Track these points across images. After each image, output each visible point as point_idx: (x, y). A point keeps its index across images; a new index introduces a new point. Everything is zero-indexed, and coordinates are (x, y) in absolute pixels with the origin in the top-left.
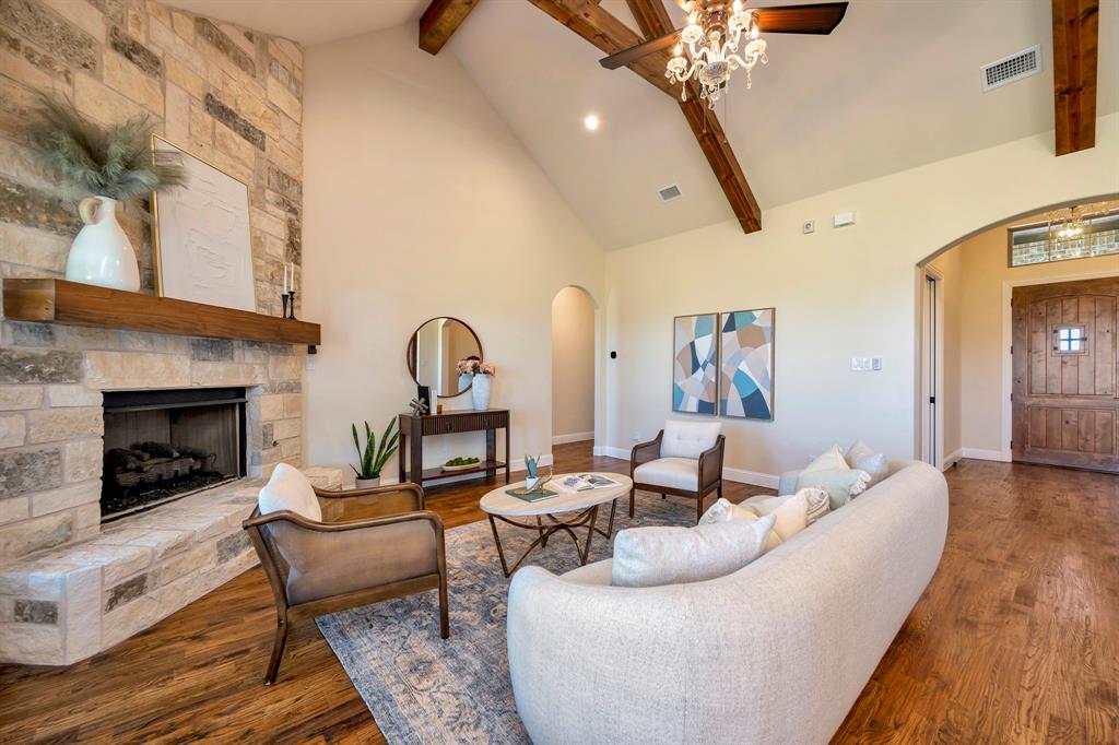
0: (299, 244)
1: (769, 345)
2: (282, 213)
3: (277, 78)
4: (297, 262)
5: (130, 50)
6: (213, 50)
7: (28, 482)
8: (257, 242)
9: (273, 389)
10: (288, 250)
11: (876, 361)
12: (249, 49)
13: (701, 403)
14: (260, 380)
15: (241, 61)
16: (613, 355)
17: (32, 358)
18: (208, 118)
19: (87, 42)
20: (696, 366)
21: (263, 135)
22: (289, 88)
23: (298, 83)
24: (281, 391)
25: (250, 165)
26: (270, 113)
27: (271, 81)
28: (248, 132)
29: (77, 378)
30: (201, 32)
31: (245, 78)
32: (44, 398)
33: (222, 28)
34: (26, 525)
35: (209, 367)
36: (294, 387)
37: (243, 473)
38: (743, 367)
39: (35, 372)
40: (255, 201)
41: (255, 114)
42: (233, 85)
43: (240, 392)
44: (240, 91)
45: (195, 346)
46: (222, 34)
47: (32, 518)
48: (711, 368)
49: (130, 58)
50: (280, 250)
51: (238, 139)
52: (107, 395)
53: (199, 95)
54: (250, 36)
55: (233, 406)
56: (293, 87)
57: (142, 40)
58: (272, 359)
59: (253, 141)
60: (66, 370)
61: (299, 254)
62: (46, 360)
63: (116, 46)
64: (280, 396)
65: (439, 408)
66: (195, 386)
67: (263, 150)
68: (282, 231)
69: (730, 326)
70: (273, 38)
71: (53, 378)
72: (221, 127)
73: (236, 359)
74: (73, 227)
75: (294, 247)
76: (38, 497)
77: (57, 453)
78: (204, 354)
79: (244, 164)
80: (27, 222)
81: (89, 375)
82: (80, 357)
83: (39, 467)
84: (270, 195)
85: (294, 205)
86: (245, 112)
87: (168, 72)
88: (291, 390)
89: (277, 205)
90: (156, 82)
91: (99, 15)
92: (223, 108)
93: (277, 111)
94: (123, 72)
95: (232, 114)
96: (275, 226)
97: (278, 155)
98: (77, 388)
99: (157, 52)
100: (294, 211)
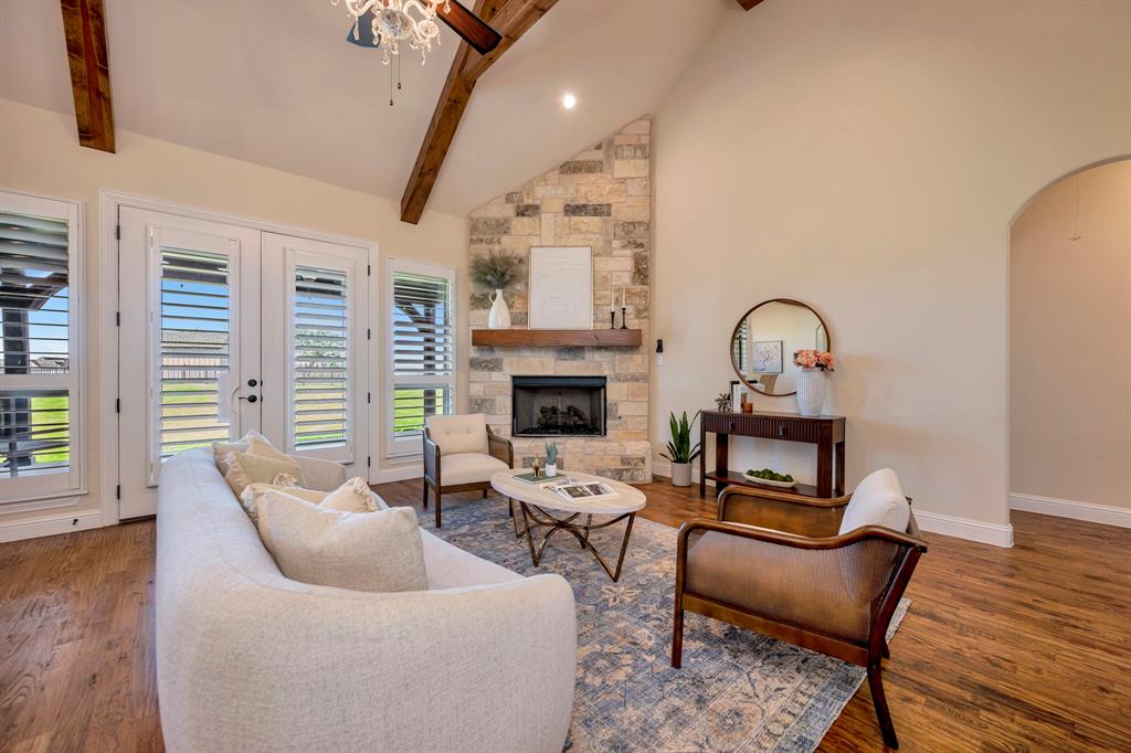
0: (647, 269)
2: (628, 252)
3: (622, 158)
4: (644, 282)
5: (522, 212)
6: (571, 176)
8: (599, 282)
9: (618, 379)
10: (634, 277)
12: (599, 155)
14: (610, 373)
15: (590, 168)
17: (485, 361)
18: (566, 219)
19: (507, 220)
21: (609, 205)
22: (635, 157)
23: (644, 147)
24: (626, 380)
25: (596, 231)
26: (616, 186)
27: (617, 164)
28: (597, 211)
29: (500, 369)
30: (563, 173)
31: (592, 177)
32: (490, 377)
33: (578, 159)
35: (566, 364)
36: (645, 378)
39: (487, 366)
40: (601, 253)
41: (602, 195)
42: (584, 188)
43: (602, 379)
44: (590, 188)
46: (578, 162)
49: (523, 215)
50: (626, 279)
51: (586, 219)
52: (514, 378)
53: (561, 209)
54: (599, 147)
55: (598, 389)
56: (639, 152)
57: (530, 202)
58: (618, 358)
59: (601, 214)
60: (495, 366)
61: (646, 277)
62: (490, 362)
63: (518, 215)
64: (625, 385)
66: (558, 375)
67: (610, 215)
68: (629, 264)
70: (619, 131)
71: (492, 369)
72: (576, 219)
73: (587, 358)
75: (642, 272)
77: (493, 400)
78: (564, 356)
79: (593, 233)
80: (481, 308)
81: (506, 368)
82: (502, 360)
83: (488, 404)
84: (616, 244)
85: (639, 241)
86: (594, 199)
87: (543, 208)
88: (637, 380)
89: (624, 247)
90: (537, 219)
91: (510, 205)
92: (577, 207)
93: (623, 181)
94: (521, 225)
95: (584, 206)
96: (620, 265)
97: (627, 208)
98: (501, 373)
99: (537, 202)
100: (641, 245)
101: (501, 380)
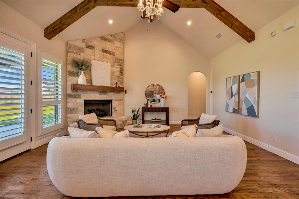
0: (123, 72)
1: (256, 87)
2: (119, 67)
3: (117, 41)
4: (122, 75)
5: (88, 47)
6: (104, 41)
7: (74, 112)
8: (112, 73)
9: (116, 100)
10: (120, 74)
12: (111, 38)
13: (234, 109)
14: (113, 99)
15: (109, 41)
16: (211, 92)
17: (74, 95)
18: (102, 53)
19: (83, 48)
20: (232, 95)
21: (114, 53)
22: (120, 42)
23: (122, 40)
24: (118, 100)
25: (111, 59)
26: (116, 48)
27: (116, 42)
28: (111, 53)
29: (80, 98)
30: (101, 39)
31: (110, 44)
32: (76, 101)
33: (106, 37)
34: (74, 118)
35: (102, 96)
36: (122, 100)
37: (111, 115)
38: (247, 96)
39: (75, 97)
40: (112, 65)
41: (112, 50)
42: (107, 46)
43: (111, 101)
44: (109, 46)
45: (100, 93)
46: (106, 38)
47: (74, 117)
48: (237, 96)
49: (89, 48)
50: (118, 74)
51: (108, 55)
52: (85, 100)
53: (101, 50)
54: (111, 36)
55: (110, 103)
56: (121, 41)
57: (91, 44)
58: (116, 94)
59: (112, 55)
60: (79, 97)
61: (123, 74)
62: (76, 95)
63: (87, 47)
64: (118, 102)
65: (151, 106)
66: (100, 99)
67: (114, 56)
68: (119, 70)
69: (243, 80)
70: (116, 34)
71: (77, 98)
72: (105, 54)
73: (108, 95)
74: (78, 76)
75: (122, 73)
76: (75, 114)
77: (78, 108)
78: (102, 94)
79: (110, 59)
80: (74, 76)
81: (82, 97)
82: (81, 95)
83: (75, 110)
84: (116, 64)
85: (121, 64)
86: (110, 50)
87: (95, 48)
88: (121, 101)
89: (118, 65)
90: (93, 50)
91: (84, 43)
92: (106, 51)
93: (117, 47)
94: (88, 51)
95: (107, 51)
96: (117, 69)
97: (118, 55)
99: (93, 45)
100: (122, 66)
101: (80, 101)
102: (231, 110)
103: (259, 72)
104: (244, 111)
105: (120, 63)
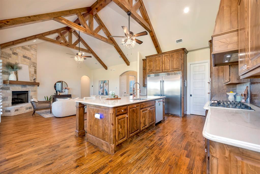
0: (36, 72)
1: (108, 85)
2: (33, 68)
3: (33, 50)
4: (36, 74)
5: (14, 53)
6: (24, 50)
7: (5, 100)
8: (30, 72)
9: (32, 91)
11: (116, 87)
12: (29, 48)
13: (102, 93)
14: (30, 90)
15: (28, 50)
16: (92, 86)
17: (5, 88)
18: (23, 58)
19: (10, 54)
20: (101, 88)
21: (31, 58)
22: (34, 51)
23: (36, 49)
27: (32, 51)
28: (29, 58)
30: (22, 48)
31: (28, 52)
32: (6, 92)
33: (25, 47)
35: (24, 88)
36: (35, 91)
37: (28, 102)
38: (106, 88)
39: (6, 89)
40: (30, 67)
41: (29, 56)
42: (27, 53)
43: (27, 91)
45: (22, 86)
48: (103, 88)
49: (14, 54)
50: (33, 73)
51: (27, 60)
52: (13, 92)
53: (22, 56)
54: (29, 46)
55: (26, 93)
56: (35, 50)
57: (15, 52)
58: (32, 87)
59: (29, 59)
60: (8, 89)
61: (36, 73)
62: (7, 88)
63: (13, 54)
64: (33, 92)
65: (59, 94)
66: (22, 91)
67: (31, 60)
68: (34, 70)
69: (104, 83)
70: (32, 45)
71: (7, 90)
72: (25, 59)
73: (27, 87)
74: (9, 74)
75: (35, 72)
76: (6, 102)
77: (8, 97)
79: (28, 63)
80: (5, 74)
81: (11, 89)
82: (10, 87)
83: (6, 98)
84: (32, 66)
86: (28, 56)
87: (19, 54)
89: (33, 67)
90: (17, 56)
91: (11, 51)
92: (25, 56)
93: (33, 54)
94: (14, 56)
95: (26, 57)
96: (32, 70)
97: (33, 60)
98: (9, 91)
99: (17, 53)
100: (35, 67)
101: (10, 92)
102: (101, 94)
103: (108, 81)
104: (105, 94)
105: (34, 65)
